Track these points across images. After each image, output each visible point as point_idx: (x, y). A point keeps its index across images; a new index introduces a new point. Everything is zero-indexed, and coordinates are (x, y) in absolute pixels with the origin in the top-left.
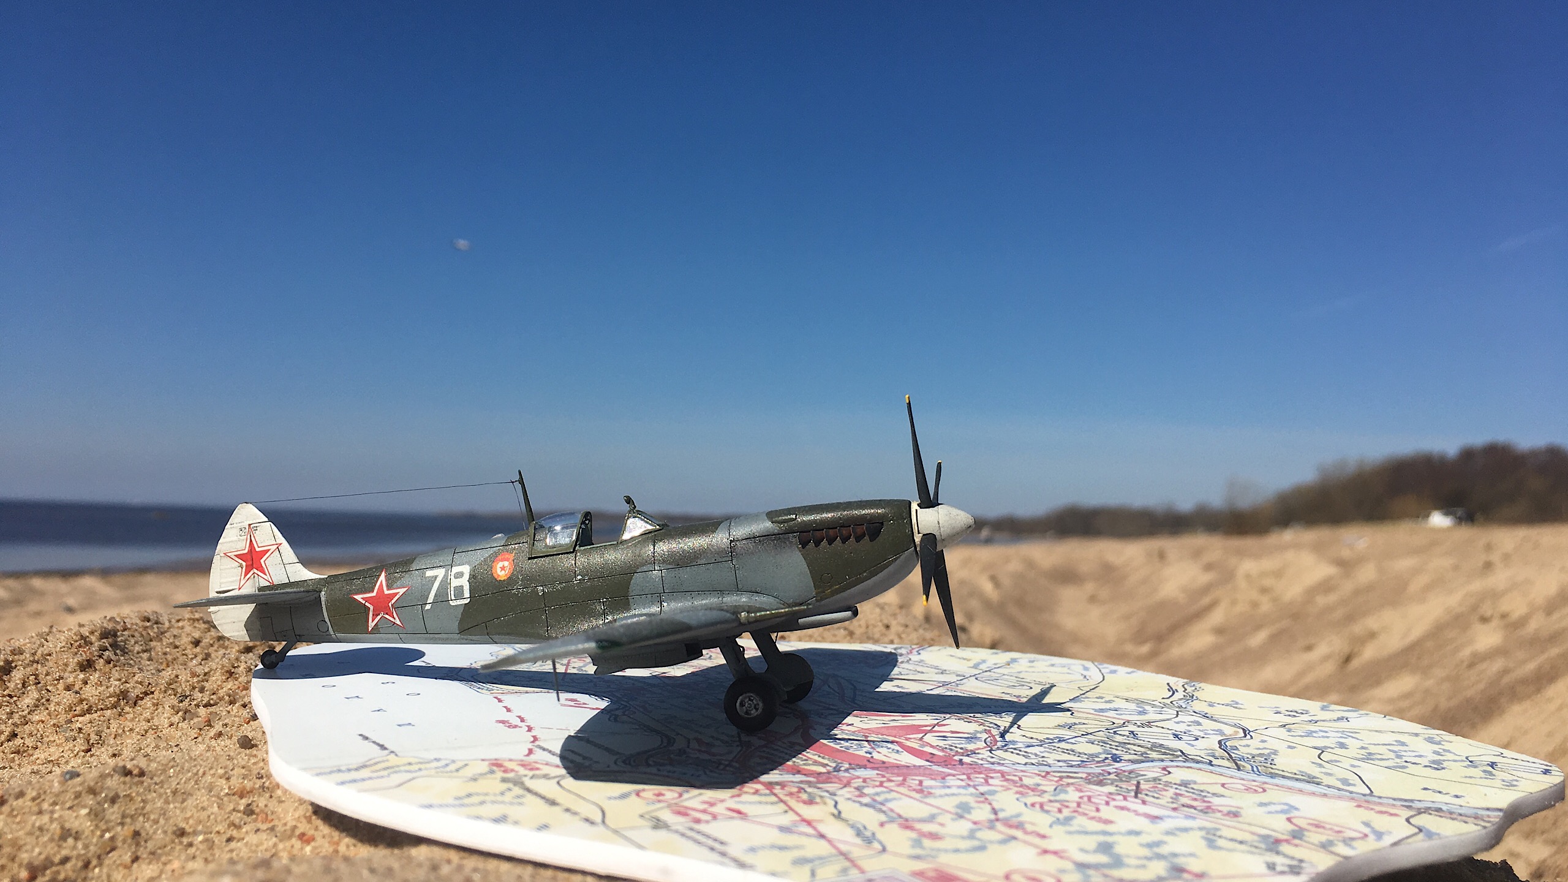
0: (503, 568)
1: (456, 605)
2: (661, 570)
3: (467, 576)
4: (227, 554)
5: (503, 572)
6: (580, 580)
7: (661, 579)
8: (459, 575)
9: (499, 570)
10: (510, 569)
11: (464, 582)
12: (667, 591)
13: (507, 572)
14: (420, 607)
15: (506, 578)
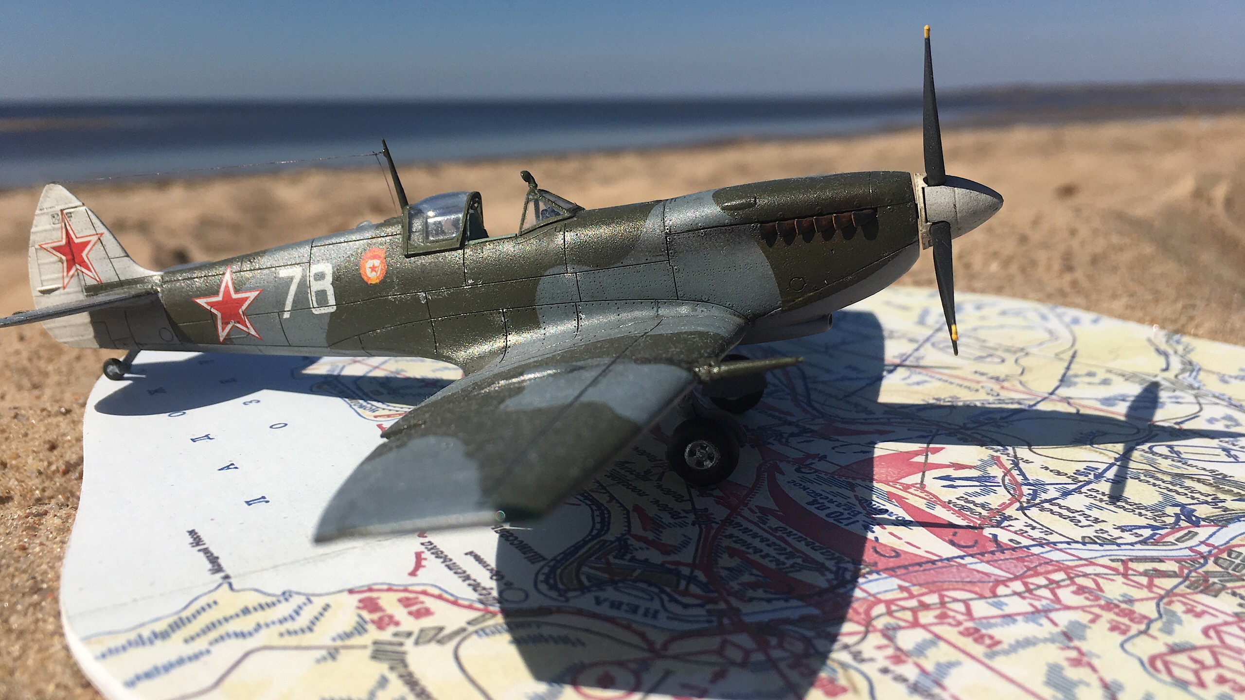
0: (373, 269)
1: (320, 314)
2: (576, 273)
3: (329, 278)
4: (43, 246)
5: (374, 273)
6: (471, 285)
7: (576, 285)
8: (320, 276)
9: (368, 271)
10: (382, 269)
11: (327, 285)
12: (585, 299)
13: (379, 273)
14: (277, 315)
15: (378, 281)
